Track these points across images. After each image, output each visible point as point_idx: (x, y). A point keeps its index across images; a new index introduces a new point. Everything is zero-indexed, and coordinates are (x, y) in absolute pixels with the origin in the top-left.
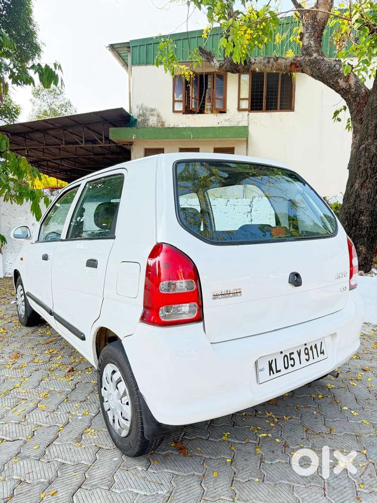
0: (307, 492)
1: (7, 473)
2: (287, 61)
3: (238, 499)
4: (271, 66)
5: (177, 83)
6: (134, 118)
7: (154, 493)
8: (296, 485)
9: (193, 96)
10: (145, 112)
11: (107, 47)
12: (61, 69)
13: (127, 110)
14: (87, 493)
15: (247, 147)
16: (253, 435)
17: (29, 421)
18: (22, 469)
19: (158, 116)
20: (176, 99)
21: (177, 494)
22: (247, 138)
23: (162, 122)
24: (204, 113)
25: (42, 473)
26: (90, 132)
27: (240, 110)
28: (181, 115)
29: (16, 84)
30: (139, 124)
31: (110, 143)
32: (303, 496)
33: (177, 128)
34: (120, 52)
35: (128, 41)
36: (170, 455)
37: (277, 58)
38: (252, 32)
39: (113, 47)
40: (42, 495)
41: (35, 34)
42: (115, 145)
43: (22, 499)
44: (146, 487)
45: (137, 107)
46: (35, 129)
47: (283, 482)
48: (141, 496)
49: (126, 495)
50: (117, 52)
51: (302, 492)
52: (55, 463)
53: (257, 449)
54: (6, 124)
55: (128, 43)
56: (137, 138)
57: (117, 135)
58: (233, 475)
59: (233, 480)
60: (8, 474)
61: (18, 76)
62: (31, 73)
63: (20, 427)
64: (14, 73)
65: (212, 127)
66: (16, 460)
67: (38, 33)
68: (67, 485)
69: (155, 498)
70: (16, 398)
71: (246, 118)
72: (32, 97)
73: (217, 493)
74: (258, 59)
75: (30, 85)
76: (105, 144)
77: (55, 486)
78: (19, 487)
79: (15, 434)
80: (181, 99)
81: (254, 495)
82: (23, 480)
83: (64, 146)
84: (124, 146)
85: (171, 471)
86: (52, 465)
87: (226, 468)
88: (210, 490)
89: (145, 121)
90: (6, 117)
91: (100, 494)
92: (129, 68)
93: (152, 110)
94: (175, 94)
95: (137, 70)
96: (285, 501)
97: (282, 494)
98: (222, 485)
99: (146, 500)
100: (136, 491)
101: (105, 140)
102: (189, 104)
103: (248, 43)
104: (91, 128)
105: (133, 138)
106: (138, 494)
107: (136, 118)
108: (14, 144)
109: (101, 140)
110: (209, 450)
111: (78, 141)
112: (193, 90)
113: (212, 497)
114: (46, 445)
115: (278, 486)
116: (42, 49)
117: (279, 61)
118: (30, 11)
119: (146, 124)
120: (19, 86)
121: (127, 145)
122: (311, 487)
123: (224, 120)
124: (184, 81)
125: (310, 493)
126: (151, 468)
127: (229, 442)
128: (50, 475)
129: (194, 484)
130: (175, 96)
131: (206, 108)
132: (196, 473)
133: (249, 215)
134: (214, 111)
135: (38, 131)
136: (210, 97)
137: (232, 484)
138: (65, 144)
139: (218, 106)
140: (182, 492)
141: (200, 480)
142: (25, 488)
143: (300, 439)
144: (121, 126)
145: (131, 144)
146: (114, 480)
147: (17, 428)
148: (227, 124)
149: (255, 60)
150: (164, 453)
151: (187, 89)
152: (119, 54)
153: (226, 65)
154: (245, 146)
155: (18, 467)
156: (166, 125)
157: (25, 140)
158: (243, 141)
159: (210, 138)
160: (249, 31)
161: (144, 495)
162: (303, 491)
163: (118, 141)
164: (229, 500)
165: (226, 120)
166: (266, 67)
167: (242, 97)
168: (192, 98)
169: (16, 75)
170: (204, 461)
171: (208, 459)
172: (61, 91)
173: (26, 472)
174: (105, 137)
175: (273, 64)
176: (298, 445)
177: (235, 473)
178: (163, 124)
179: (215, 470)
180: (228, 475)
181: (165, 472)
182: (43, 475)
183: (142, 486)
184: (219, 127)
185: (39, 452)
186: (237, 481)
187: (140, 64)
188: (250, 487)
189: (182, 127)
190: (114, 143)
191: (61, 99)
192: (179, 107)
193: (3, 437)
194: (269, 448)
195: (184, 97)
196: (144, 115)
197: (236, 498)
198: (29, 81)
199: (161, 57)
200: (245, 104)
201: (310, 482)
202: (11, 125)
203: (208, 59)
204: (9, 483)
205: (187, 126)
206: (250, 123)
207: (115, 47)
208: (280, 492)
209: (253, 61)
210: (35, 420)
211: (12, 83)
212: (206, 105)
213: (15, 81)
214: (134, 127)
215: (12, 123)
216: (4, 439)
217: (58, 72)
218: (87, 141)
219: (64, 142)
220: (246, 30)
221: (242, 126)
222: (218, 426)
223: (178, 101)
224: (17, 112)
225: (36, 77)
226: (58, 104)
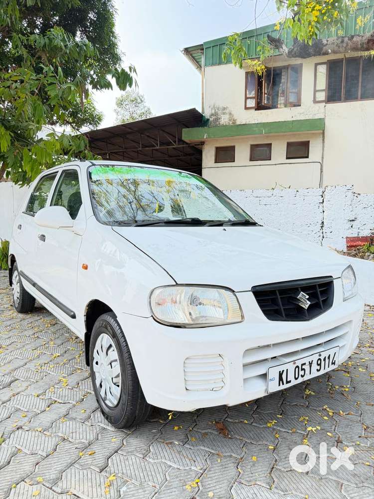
0: (358, 493)
1: (54, 429)
2: (364, 38)
3: (276, 488)
4: (345, 45)
5: (249, 78)
6: (206, 117)
7: (187, 468)
8: (346, 483)
9: (266, 92)
10: (217, 111)
11: (182, 51)
12: (136, 72)
13: (200, 111)
14: (122, 458)
15: (323, 140)
16: (302, 426)
17: (81, 388)
18: (68, 429)
19: (230, 114)
20: (248, 96)
21: (211, 472)
22: (324, 131)
23: (234, 120)
24: (277, 108)
25: (84, 434)
26: (165, 135)
27: (315, 102)
28: (253, 111)
29: (96, 89)
30: (211, 123)
31: (183, 144)
32: (351, 496)
33: (249, 124)
34: (194, 55)
35: (202, 43)
36: (209, 434)
37: (353, 37)
38: (321, 7)
39: (187, 51)
40: (81, 454)
41: (116, 45)
42: (187, 145)
43: (63, 455)
44: (180, 461)
45: (210, 107)
46: (116, 133)
47: (330, 477)
48: (174, 468)
49: (158, 465)
50: (191, 55)
51: (351, 492)
52: (98, 427)
53: (304, 440)
54: (90, 130)
55: (202, 45)
56: (209, 137)
57: (190, 135)
58: (274, 462)
59: (273, 468)
60: (54, 431)
61: (97, 81)
62: (109, 77)
63: (72, 392)
64: (94, 79)
65: (285, 121)
66: (64, 420)
67: (119, 44)
68: (104, 448)
69: (187, 473)
70: (73, 367)
71: (322, 110)
72: (116, 107)
73: (254, 478)
74: (330, 40)
75: (108, 89)
76: (178, 145)
77: (95, 448)
78: (62, 443)
79: (66, 398)
80: (254, 96)
81: (295, 486)
82: (66, 438)
83: (141, 149)
84: (195, 146)
85: (208, 449)
86: (94, 429)
87: (267, 455)
88: (246, 473)
89: (217, 119)
90: (91, 124)
91: (134, 460)
92: (203, 69)
93: (224, 109)
94: (247, 91)
95: (210, 70)
96: (330, 498)
97: (328, 490)
98: (260, 470)
99: (178, 473)
100: (169, 463)
101: (178, 142)
102: (261, 99)
103: (316, 20)
104: (166, 130)
105: (205, 137)
106: (170, 466)
107: (208, 117)
108: (98, 149)
109: (175, 142)
110: (251, 435)
111: (154, 144)
112: (266, 84)
113: (247, 481)
114: (91, 411)
115: (323, 481)
116: (122, 58)
117: (355, 39)
118: (113, 25)
119: (217, 123)
120: (98, 90)
121: (199, 145)
122: (364, 488)
123: (298, 113)
124: (256, 76)
125: (361, 493)
126: (188, 444)
127: (274, 429)
128: (91, 437)
129: (230, 465)
130: (247, 93)
131: (279, 103)
132: (234, 455)
133: (321, 207)
134: (288, 105)
135: (118, 135)
136: (283, 91)
137: (271, 471)
138: (142, 147)
139: (292, 99)
140: (217, 471)
141: (237, 462)
142: (67, 445)
143: (358, 437)
144: (193, 126)
145: (203, 143)
146: (150, 450)
147: (69, 393)
148: (302, 118)
149: (327, 41)
150: (203, 431)
151: (260, 84)
152: (193, 57)
153: (295, 49)
154: (321, 138)
155: (64, 426)
156: (238, 123)
157: (107, 145)
158: (319, 134)
159: (283, 132)
160: (318, 7)
161: (177, 468)
162: (353, 490)
163: (190, 141)
164: (266, 486)
165: (301, 114)
166: (339, 47)
167: (317, 88)
168: (265, 94)
169: (96, 80)
170: (244, 444)
171: (249, 443)
172: (141, 100)
173: (71, 431)
174: (178, 139)
175: (347, 45)
176: (353, 442)
177: (276, 461)
178: (234, 121)
179: (255, 454)
180: (268, 461)
181: (201, 449)
182: (85, 436)
183: (175, 459)
184: (293, 121)
185: (85, 415)
186: (277, 469)
187: (213, 64)
188: (291, 477)
189: (254, 123)
190: (187, 143)
191: (142, 107)
192: (252, 103)
193: (56, 400)
194: (318, 441)
195: (257, 94)
196: (216, 114)
197: (273, 486)
198: (108, 86)
199: (230, 50)
200: (322, 96)
201: (363, 482)
202: (94, 131)
203: (276, 46)
204: (54, 439)
205: (259, 122)
206: (326, 115)
207: (189, 50)
208: (325, 487)
209: (325, 42)
210: (86, 387)
211: (93, 89)
212: (279, 99)
213: (95, 87)
214: (206, 126)
215: (95, 129)
216: (56, 401)
217: (133, 75)
218: (162, 144)
219: (141, 145)
220: (314, 7)
221: (318, 119)
222: (265, 412)
223: (251, 98)
224: (100, 119)
225: (113, 81)
226: (139, 112)
